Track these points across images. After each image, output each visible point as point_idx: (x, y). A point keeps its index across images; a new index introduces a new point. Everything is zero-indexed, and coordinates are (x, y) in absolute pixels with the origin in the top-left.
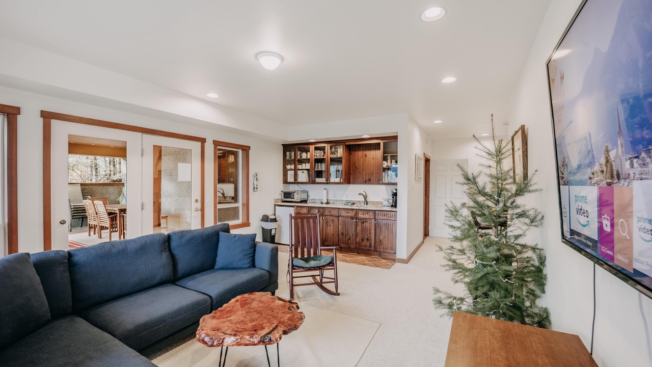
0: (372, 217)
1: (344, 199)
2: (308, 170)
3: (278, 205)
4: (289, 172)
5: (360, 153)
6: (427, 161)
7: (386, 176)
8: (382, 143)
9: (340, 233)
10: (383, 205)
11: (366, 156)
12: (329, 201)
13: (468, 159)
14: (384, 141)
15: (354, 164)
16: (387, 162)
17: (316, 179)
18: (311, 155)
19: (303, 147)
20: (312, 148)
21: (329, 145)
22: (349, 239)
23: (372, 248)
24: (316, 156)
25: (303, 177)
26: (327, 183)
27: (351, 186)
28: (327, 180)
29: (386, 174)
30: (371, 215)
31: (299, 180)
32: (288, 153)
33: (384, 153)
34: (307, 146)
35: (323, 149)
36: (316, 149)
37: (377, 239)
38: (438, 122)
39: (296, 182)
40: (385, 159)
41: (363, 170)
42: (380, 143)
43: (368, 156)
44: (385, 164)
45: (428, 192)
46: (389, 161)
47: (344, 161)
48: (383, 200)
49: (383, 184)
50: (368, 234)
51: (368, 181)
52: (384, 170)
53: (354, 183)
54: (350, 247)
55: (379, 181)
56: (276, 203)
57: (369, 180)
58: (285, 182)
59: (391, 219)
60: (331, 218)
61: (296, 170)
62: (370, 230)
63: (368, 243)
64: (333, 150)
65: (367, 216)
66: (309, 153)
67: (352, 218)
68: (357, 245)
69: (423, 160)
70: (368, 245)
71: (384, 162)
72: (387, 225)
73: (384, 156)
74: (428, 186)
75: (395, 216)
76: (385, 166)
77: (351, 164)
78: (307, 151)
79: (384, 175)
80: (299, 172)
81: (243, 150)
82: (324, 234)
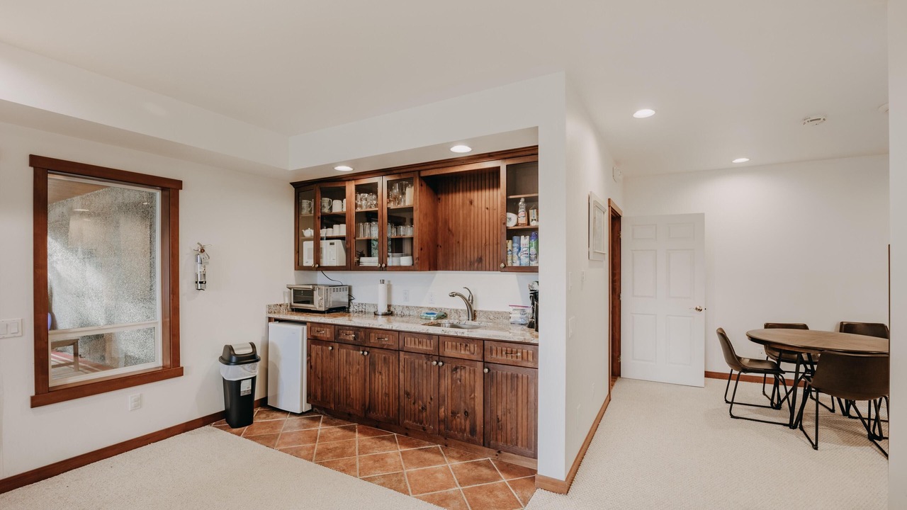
0: (477, 357)
1: (426, 303)
2: (342, 238)
3: (276, 320)
4: (305, 244)
5: (458, 199)
6: (615, 219)
7: (516, 250)
8: (502, 165)
9: (402, 393)
10: (511, 320)
11: (471, 203)
12: (392, 309)
13: (703, 214)
14: (510, 162)
15: (446, 222)
16: (517, 213)
17: (363, 259)
18: (349, 204)
19: (331, 186)
20: (350, 188)
21: (386, 179)
22: (424, 408)
23: (476, 438)
24: (361, 206)
25: (333, 254)
26: (381, 269)
27: (440, 275)
28: (382, 260)
29: (516, 245)
30: (473, 352)
31: (325, 262)
32: (305, 203)
33: (510, 191)
34: (340, 185)
35: (371, 189)
36: (360, 189)
37: (488, 417)
38: (644, 113)
39: (319, 267)
40: (512, 206)
41: (465, 237)
42: (498, 168)
43: (475, 203)
44: (513, 221)
45: (617, 284)
46: (522, 212)
47: (416, 215)
48: (511, 309)
49: (507, 269)
50: (468, 401)
51: (477, 264)
52: (512, 234)
53: (446, 268)
54: (424, 429)
55: (499, 263)
56: (271, 316)
57: (480, 260)
58: (299, 266)
59: (524, 364)
60: (383, 354)
61: (317, 239)
62: (473, 391)
63: (468, 422)
64: (396, 191)
65: (463, 353)
66: (345, 200)
67: (428, 356)
68: (442, 427)
69: (607, 213)
70: (468, 429)
71: (510, 215)
72: (515, 377)
73: (508, 200)
74: (617, 271)
75: (535, 356)
76: (511, 225)
77: (440, 224)
78: (341, 195)
79: (510, 248)
80: (325, 244)
81: (163, 189)
82: (368, 392)
